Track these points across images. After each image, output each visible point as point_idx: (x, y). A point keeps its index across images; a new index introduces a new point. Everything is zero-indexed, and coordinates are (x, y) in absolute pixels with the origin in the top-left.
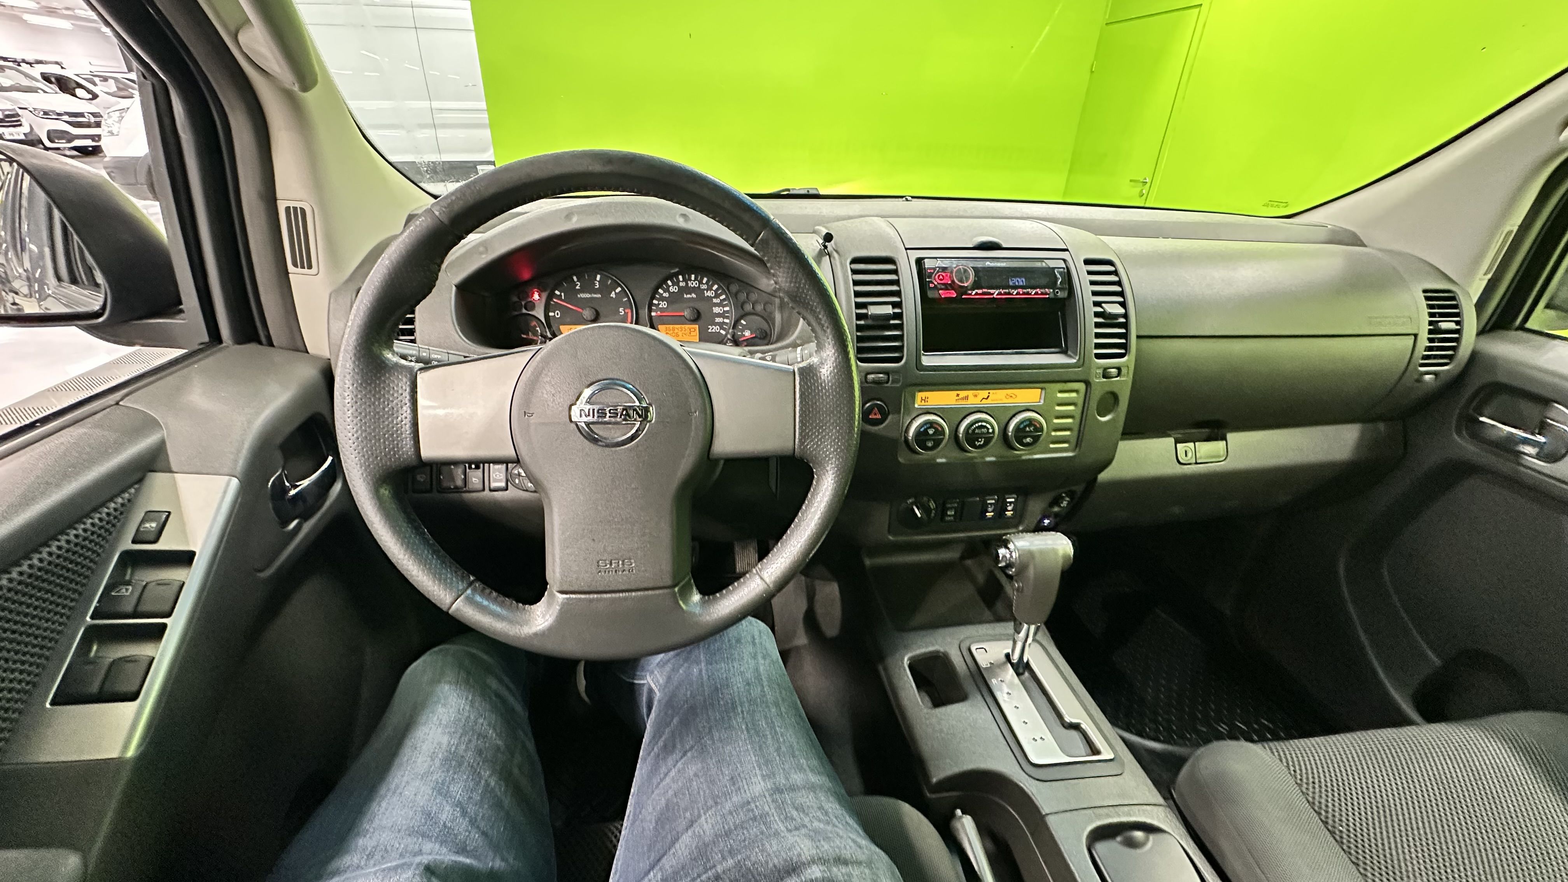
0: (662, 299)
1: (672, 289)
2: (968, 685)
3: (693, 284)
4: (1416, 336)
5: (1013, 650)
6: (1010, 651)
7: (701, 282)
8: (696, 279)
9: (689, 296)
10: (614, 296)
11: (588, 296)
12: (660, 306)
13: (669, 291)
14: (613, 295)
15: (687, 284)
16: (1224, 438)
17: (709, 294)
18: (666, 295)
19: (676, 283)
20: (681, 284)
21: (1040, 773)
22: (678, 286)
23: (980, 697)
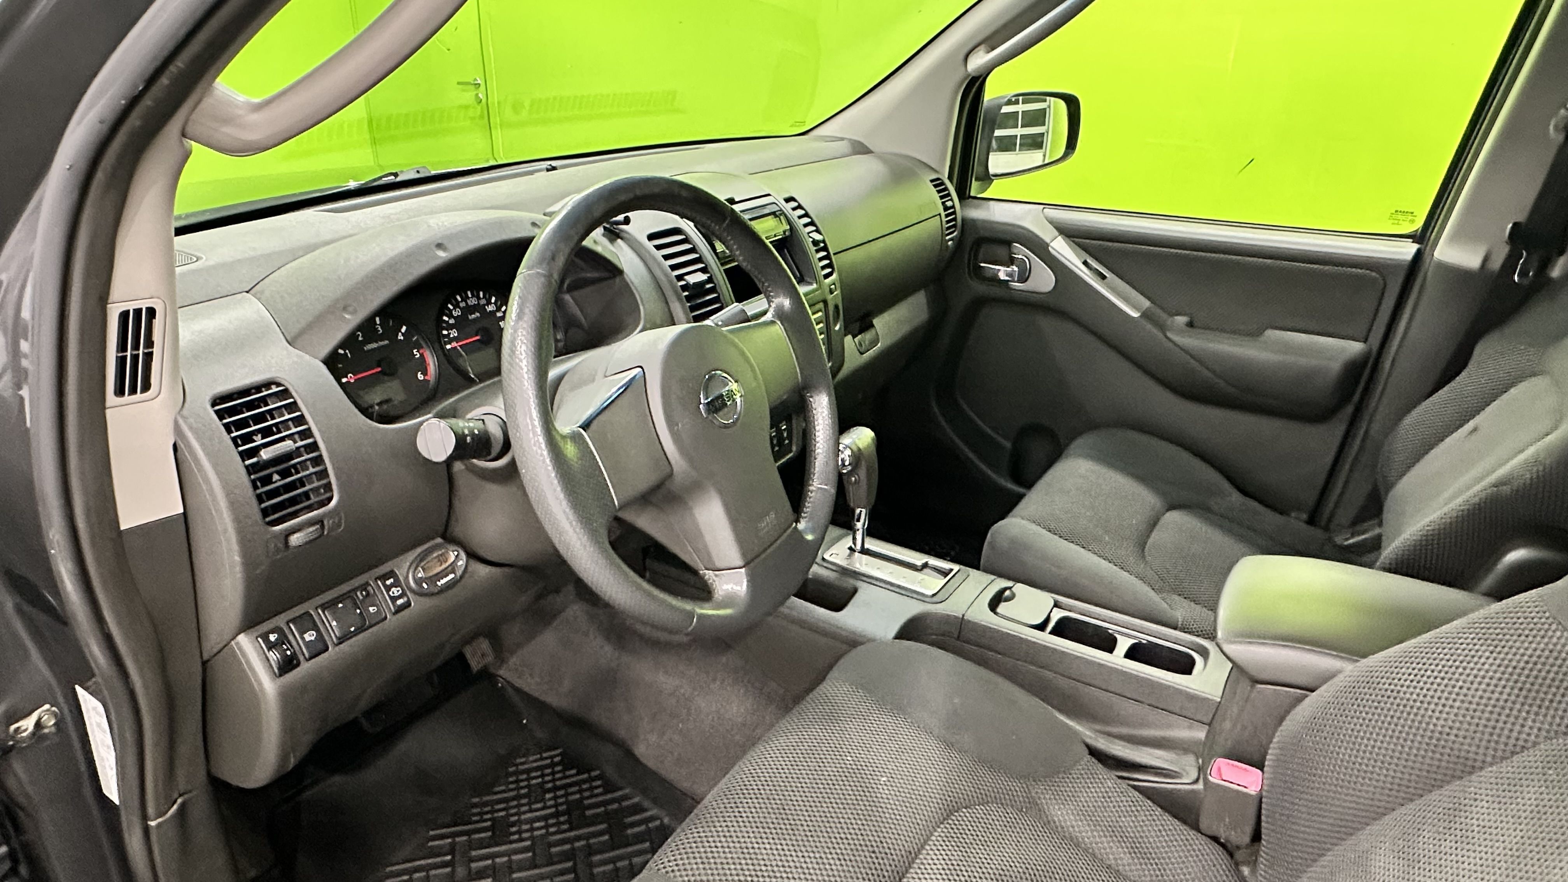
0: (450, 327)
1: (455, 314)
2: (851, 582)
3: (472, 301)
4: (940, 214)
5: (855, 544)
6: (851, 544)
7: (479, 298)
8: (473, 296)
9: (473, 316)
10: (402, 338)
11: (374, 345)
12: (452, 336)
13: (453, 317)
14: (400, 337)
15: (467, 303)
16: (872, 326)
17: (490, 308)
18: (452, 321)
19: (457, 305)
20: (462, 305)
21: (935, 599)
22: (459, 307)
23: (865, 585)
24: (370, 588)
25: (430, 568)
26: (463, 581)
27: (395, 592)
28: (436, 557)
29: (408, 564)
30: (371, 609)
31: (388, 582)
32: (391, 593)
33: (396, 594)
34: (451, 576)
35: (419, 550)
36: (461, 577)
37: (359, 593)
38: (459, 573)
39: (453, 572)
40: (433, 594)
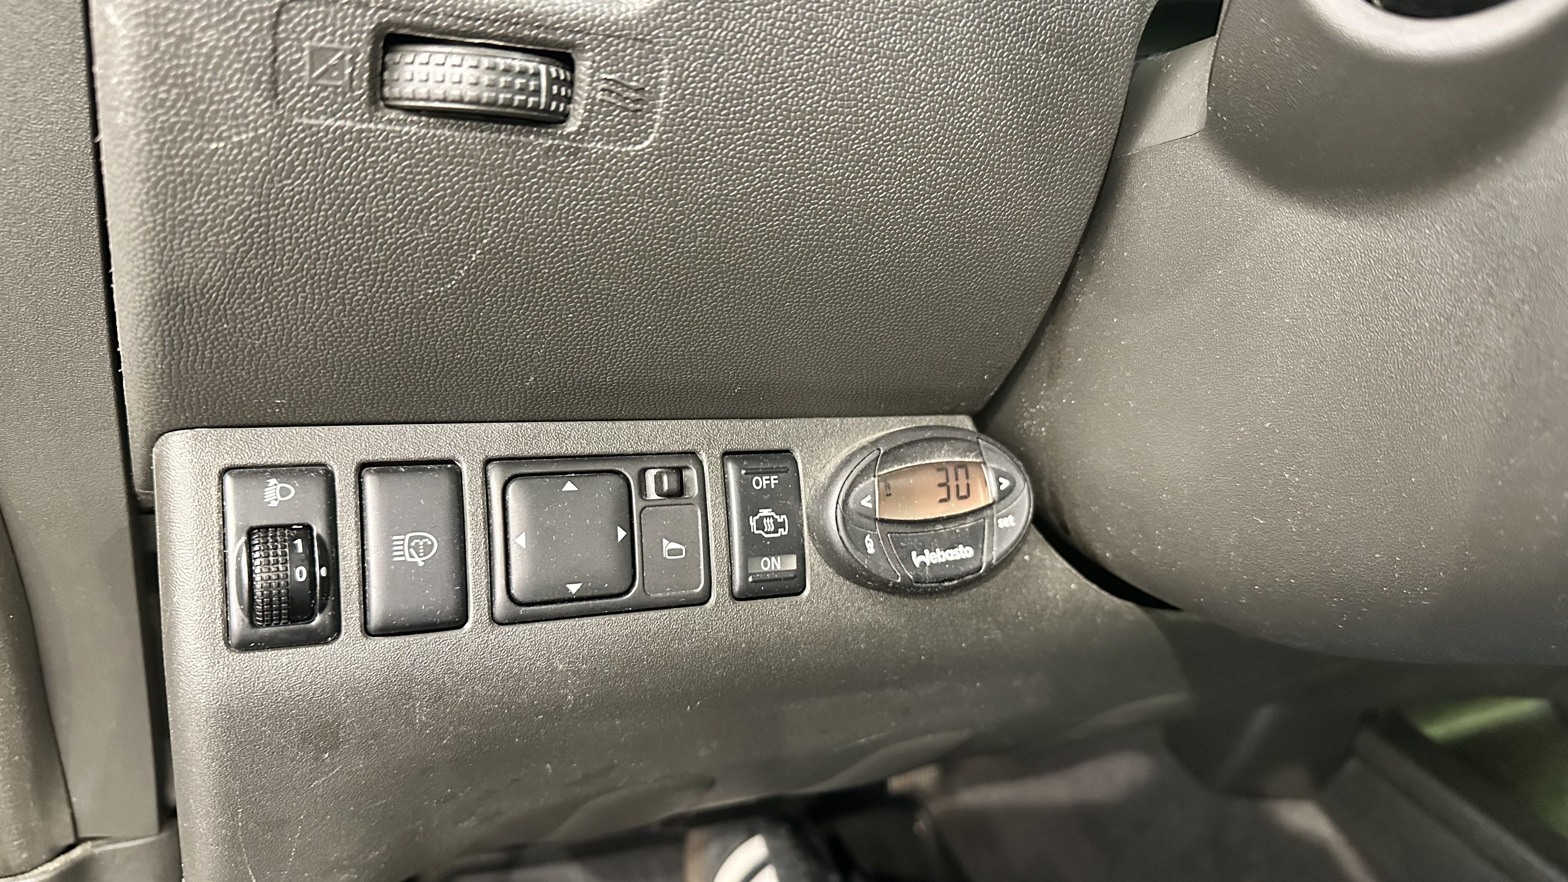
24: (691, 475)
25: (908, 495)
26: (991, 587)
27: (769, 525)
28: (940, 467)
29: (845, 453)
30: (668, 545)
31: (763, 482)
32: (753, 522)
33: (769, 532)
34: (963, 552)
35: (895, 424)
36: (993, 570)
37: (650, 475)
38: (992, 553)
39: (974, 538)
40: (882, 586)
